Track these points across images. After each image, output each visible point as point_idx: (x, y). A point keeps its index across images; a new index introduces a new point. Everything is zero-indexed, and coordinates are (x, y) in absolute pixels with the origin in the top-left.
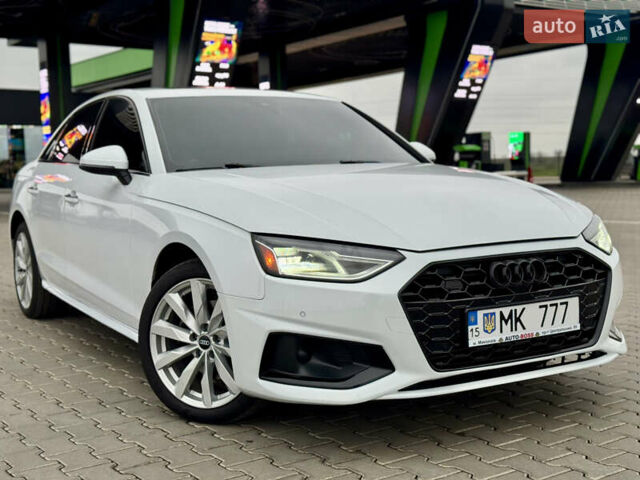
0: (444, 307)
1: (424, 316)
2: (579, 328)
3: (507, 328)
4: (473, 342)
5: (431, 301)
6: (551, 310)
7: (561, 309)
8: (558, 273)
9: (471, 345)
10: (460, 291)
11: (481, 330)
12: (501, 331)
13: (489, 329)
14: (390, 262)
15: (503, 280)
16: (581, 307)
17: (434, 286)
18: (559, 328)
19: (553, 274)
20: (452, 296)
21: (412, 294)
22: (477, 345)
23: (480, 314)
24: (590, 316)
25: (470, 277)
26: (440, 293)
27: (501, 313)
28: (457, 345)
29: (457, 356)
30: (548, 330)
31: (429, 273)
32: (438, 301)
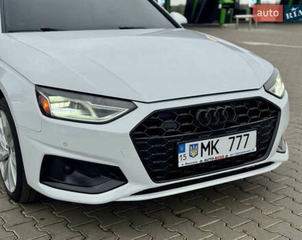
0: (162, 141)
1: (149, 147)
2: (255, 150)
3: (205, 153)
4: (181, 164)
5: (153, 137)
6: (237, 140)
7: (244, 139)
8: (244, 115)
9: (180, 165)
10: (174, 130)
11: (187, 155)
12: (202, 156)
13: (193, 154)
14: (127, 110)
15: (205, 121)
16: (258, 136)
17: (156, 127)
18: (242, 151)
19: (240, 116)
20: (168, 134)
21: (140, 133)
22: (185, 165)
23: (187, 145)
24: (264, 141)
25: (181, 120)
26: (160, 132)
27: (202, 144)
28: (171, 165)
29: (171, 172)
30: (234, 153)
31: (153, 118)
32: (158, 137)
